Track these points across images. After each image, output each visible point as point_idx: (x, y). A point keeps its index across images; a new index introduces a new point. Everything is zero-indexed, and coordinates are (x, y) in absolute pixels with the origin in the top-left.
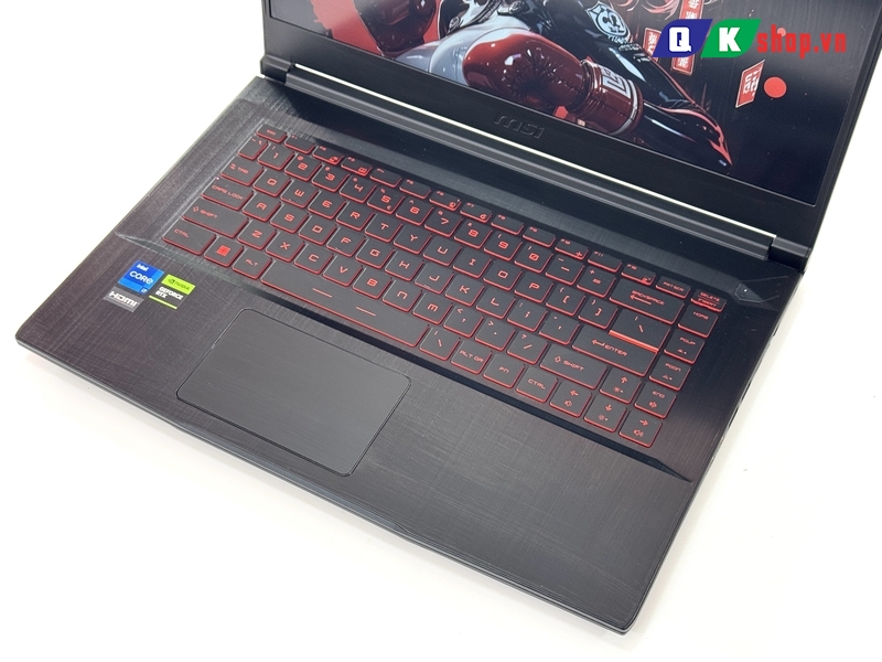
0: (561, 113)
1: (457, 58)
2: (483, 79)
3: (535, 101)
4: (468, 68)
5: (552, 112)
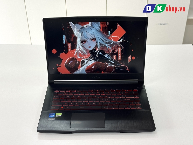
0: (103, 72)
1: (84, 70)
2: (89, 72)
3: (98, 72)
5: (101, 73)
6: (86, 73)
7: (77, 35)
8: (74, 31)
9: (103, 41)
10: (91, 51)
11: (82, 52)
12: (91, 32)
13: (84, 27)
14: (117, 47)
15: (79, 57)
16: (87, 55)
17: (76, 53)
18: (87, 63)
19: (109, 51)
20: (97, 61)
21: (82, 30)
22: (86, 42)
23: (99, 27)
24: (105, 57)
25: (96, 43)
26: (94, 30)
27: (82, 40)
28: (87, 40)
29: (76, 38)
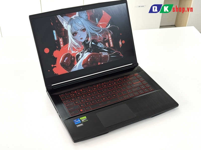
4: (83, 65)
6: (83, 68)
7: (67, 28)
8: (63, 24)
9: (93, 29)
10: (83, 42)
11: (75, 46)
12: (80, 23)
13: (72, 18)
14: (107, 34)
15: (73, 52)
16: (81, 48)
17: (70, 48)
18: (82, 57)
19: (100, 39)
20: (91, 53)
21: (71, 22)
22: (77, 33)
23: (87, 16)
24: (98, 46)
25: (87, 33)
26: (82, 20)
27: (73, 33)
28: (77, 31)
29: (66, 32)
